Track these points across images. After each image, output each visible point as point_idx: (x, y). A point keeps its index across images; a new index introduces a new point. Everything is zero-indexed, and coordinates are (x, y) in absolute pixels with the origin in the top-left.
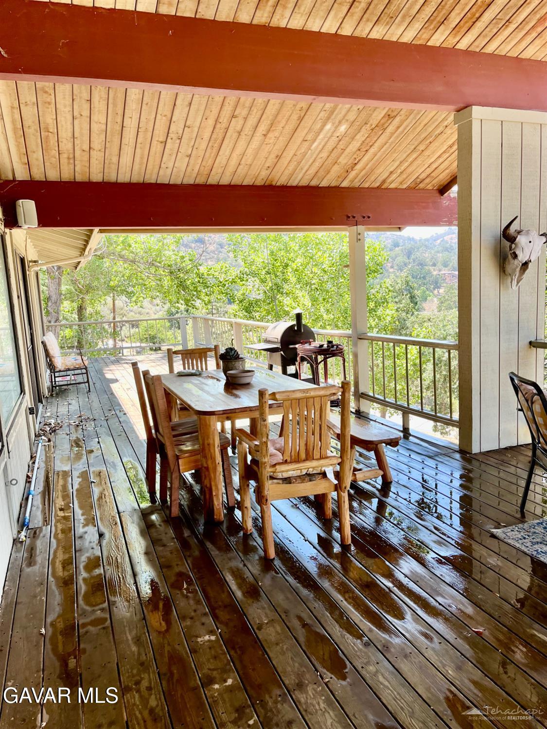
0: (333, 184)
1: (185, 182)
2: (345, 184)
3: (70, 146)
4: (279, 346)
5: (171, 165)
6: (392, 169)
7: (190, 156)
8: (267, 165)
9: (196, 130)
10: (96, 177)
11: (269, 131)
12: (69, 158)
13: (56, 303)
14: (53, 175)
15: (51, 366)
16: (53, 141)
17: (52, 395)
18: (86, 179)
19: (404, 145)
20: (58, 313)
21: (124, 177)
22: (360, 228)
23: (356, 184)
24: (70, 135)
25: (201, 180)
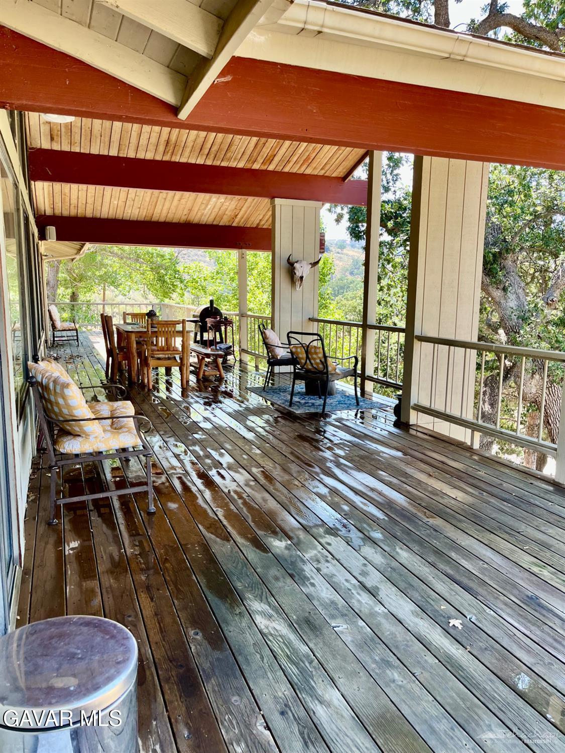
0: (227, 224)
1: (139, 219)
2: (234, 224)
3: (76, 202)
4: (198, 319)
5: (130, 212)
6: (260, 218)
7: (140, 208)
8: (184, 214)
9: (141, 198)
10: (89, 214)
11: (181, 199)
12: (75, 207)
13: (53, 287)
14: (66, 213)
15: (54, 326)
16: (68, 199)
17: (53, 346)
18: (83, 216)
19: (261, 208)
20: (54, 296)
21: (104, 215)
22: (244, 250)
23: (241, 225)
24: (77, 197)
25: (148, 219)
